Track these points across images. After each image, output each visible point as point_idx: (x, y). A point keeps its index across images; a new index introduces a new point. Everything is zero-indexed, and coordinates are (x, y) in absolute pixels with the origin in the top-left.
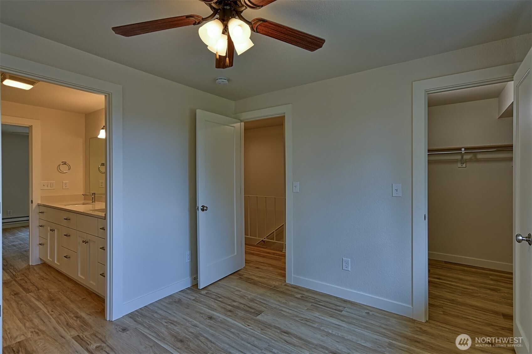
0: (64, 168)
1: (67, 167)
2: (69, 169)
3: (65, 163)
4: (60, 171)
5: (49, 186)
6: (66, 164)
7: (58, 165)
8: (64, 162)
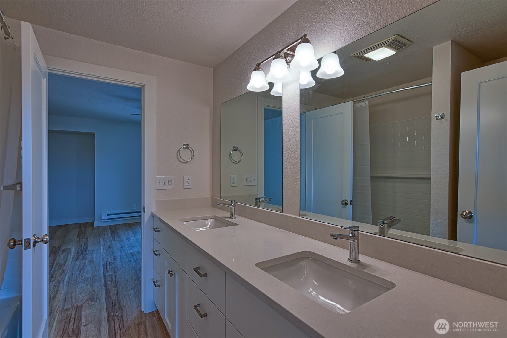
0: (185, 155)
1: (190, 152)
2: (193, 156)
3: (186, 147)
4: (180, 159)
5: (167, 183)
6: (188, 149)
7: (178, 150)
8: (185, 145)
